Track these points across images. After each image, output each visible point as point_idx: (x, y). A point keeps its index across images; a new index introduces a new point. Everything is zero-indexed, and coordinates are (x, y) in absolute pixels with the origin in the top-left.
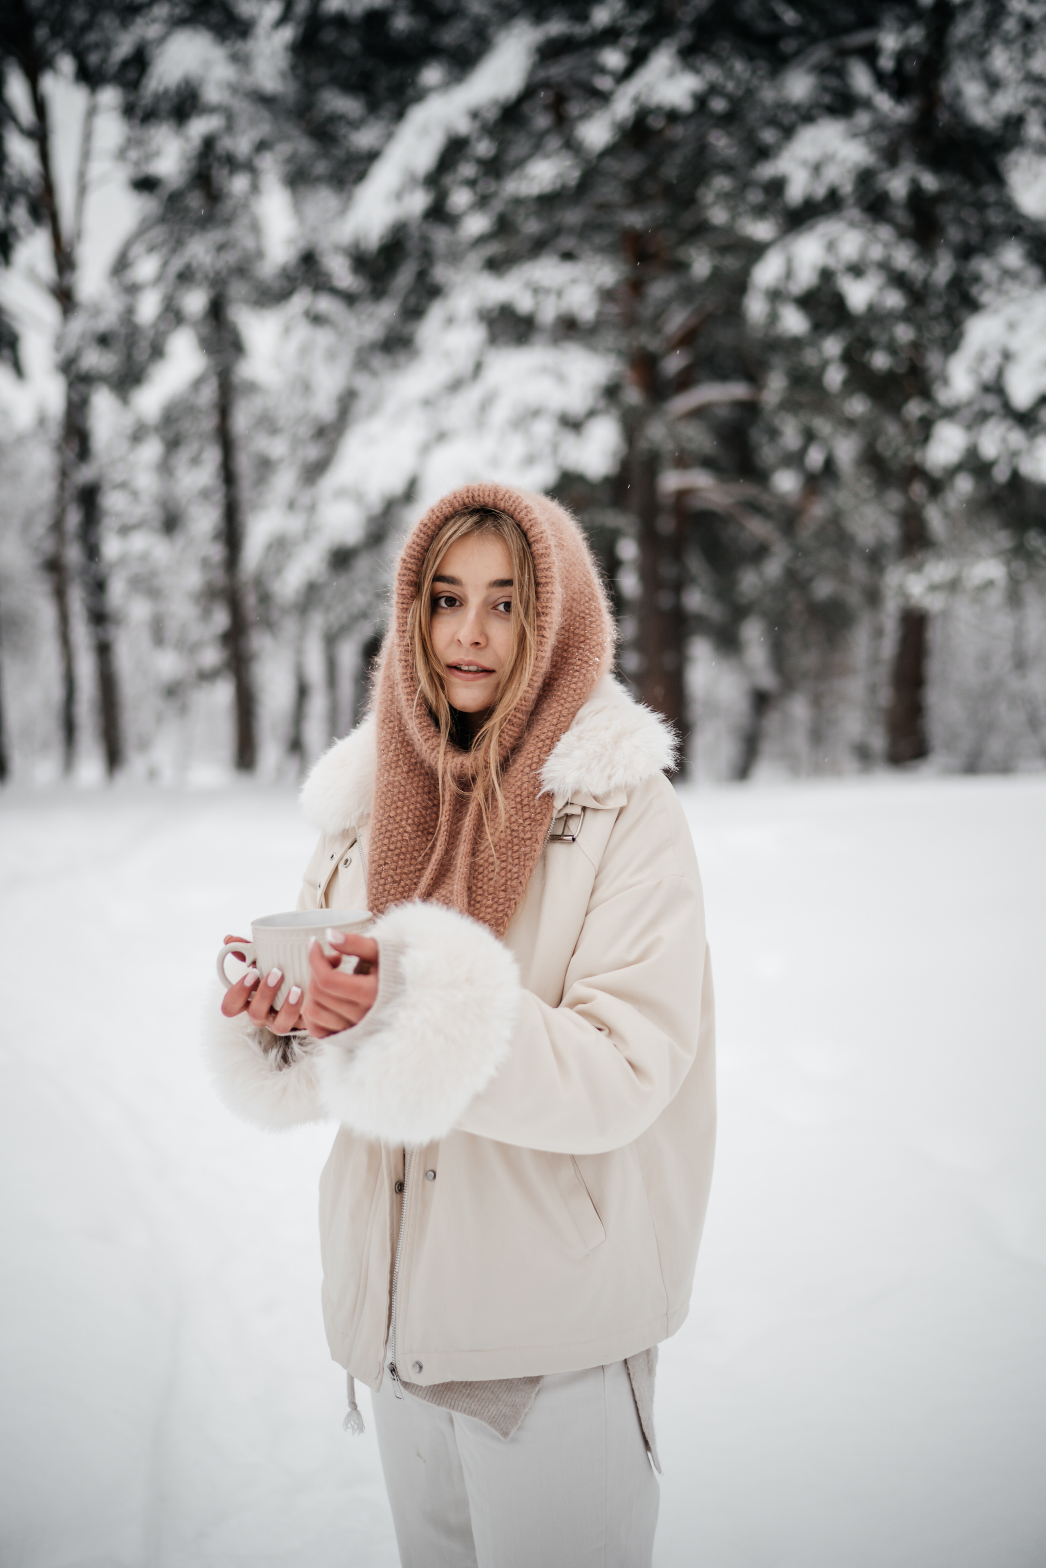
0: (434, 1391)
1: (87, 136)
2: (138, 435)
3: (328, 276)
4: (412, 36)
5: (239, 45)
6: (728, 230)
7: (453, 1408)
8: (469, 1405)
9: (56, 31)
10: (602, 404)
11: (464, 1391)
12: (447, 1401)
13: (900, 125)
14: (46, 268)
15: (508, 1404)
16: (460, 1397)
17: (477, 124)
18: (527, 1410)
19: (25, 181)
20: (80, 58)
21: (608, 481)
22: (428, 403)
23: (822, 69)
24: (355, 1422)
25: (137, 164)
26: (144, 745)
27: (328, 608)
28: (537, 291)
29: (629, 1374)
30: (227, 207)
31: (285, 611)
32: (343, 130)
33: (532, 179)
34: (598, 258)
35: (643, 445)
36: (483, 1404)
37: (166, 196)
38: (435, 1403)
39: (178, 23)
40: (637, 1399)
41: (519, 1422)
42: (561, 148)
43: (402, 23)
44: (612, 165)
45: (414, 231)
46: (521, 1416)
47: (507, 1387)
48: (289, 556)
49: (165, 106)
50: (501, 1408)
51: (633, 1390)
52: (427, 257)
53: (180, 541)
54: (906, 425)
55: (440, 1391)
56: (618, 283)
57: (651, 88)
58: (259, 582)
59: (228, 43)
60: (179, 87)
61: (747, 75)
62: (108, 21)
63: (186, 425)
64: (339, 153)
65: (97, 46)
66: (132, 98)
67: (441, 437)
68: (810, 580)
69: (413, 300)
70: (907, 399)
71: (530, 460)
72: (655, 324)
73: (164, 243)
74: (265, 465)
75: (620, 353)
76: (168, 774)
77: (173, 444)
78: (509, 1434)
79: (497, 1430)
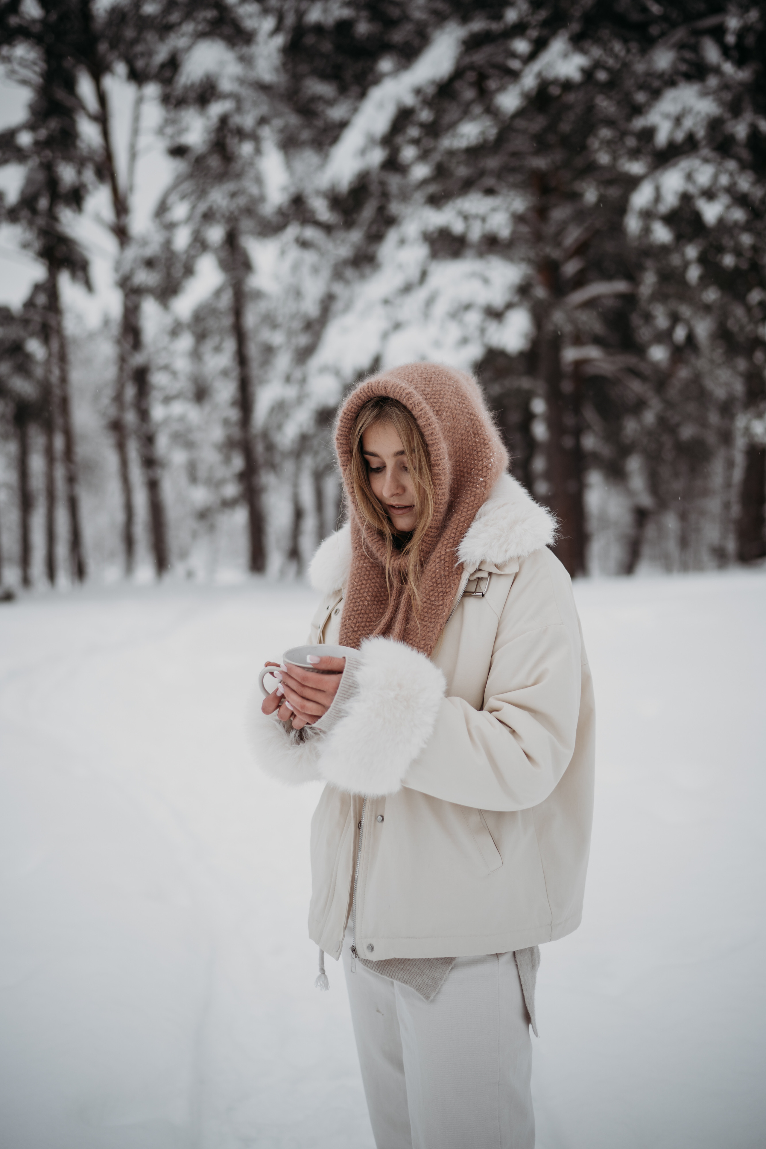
0: (378, 964)
1: (136, 118)
2: (175, 331)
3: (313, 212)
4: (370, 37)
5: (245, 50)
6: (612, 167)
7: (391, 977)
8: (403, 976)
9: (113, 46)
10: (516, 299)
11: (399, 966)
12: (388, 972)
13: (741, 84)
14: (108, 213)
15: (430, 977)
16: (396, 970)
17: (420, 98)
18: (443, 982)
19: (92, 151)
20: (130, 63)
21: (524, 355)
22: (386, 302)
23: (681, 46)
24: (323, 982)
25: (172, 137)
26: (184, 555)
27: (316, 453)
28: (466, 218)
29: (517, 965)
30: (236, 167)
31: (285, 455)
32: (320, 107)
33: (462, 136)
34: (512, 193)
35: (549, 327)
36: (412, 976)
37: (193, 160)
38: (379, 973)
39: (201, 35)
40: (522, 983)
41: (437, 990)
42: (483, 113)
43: (363, 28)
44: (521, 124)
45: (374, 177)
46: (438, 986)
47: (429, 966)
48: (287, 416)
49: (192, 95)
50: (425, 980)
51: (519, 977)
52: (385, 195)
53: (207, 407)
54: (749, 309)
55: (383, 965)
56: (528, 209)
57: (550, 65)
58: (265, 435)
59: (237, 48)
60: (201, 81)
61: (623, 53)
62: (150, 36)
63: (212, 323)
64: (319, 123)
65: (142, 54)
66: (168, 90)
67: (397, 326)
68: (678, 425)
69: (374, 228)
70: (749, 290)
71: (464, 341)
72: (557, 240)
73: (193, 192)
74: (269, 350)
75: (529, 261)
76: (201, 575)
77: (201, 337)
78: (430, 998)
79: (422, 994)
